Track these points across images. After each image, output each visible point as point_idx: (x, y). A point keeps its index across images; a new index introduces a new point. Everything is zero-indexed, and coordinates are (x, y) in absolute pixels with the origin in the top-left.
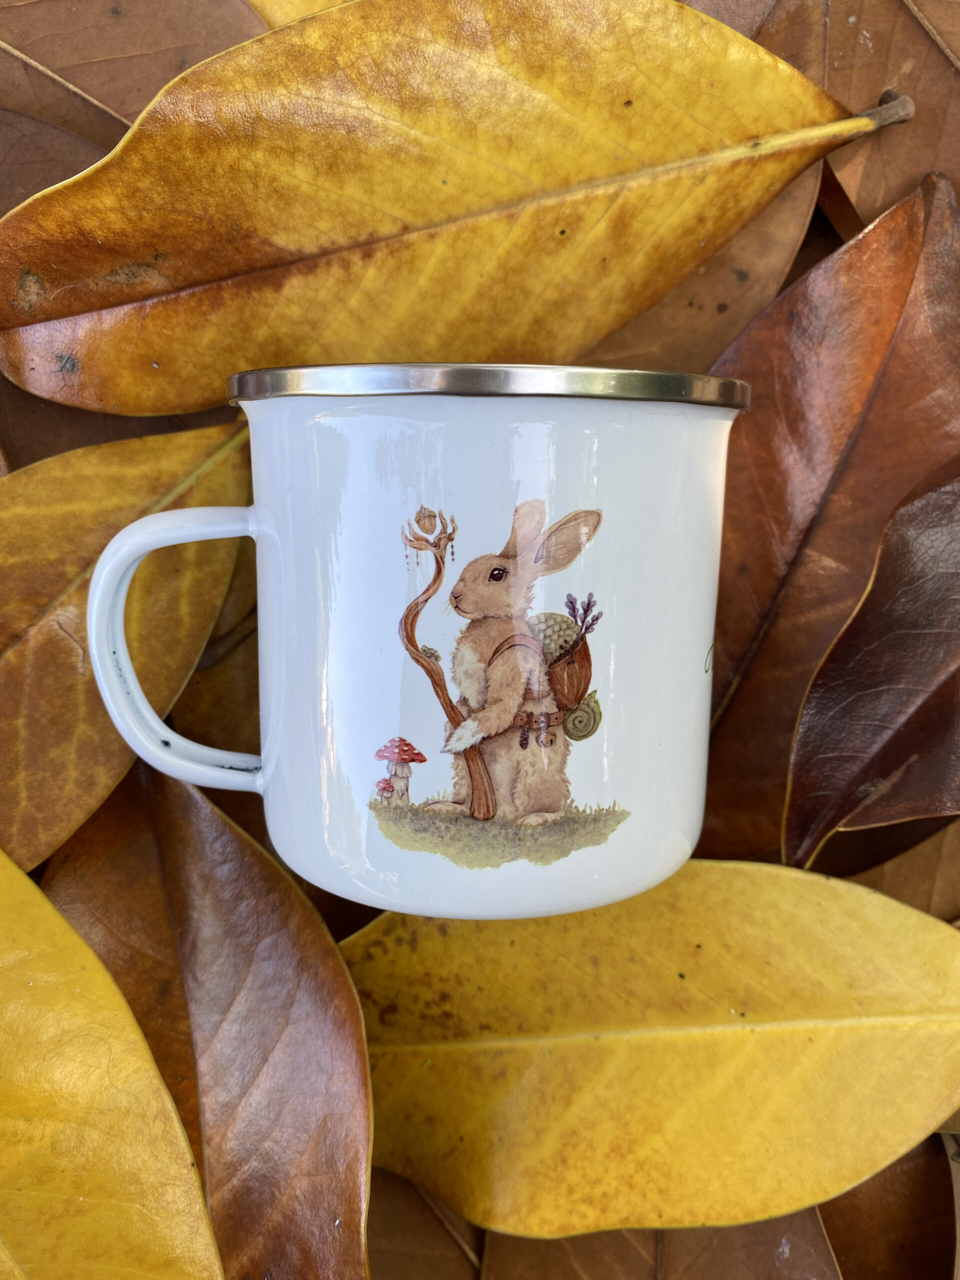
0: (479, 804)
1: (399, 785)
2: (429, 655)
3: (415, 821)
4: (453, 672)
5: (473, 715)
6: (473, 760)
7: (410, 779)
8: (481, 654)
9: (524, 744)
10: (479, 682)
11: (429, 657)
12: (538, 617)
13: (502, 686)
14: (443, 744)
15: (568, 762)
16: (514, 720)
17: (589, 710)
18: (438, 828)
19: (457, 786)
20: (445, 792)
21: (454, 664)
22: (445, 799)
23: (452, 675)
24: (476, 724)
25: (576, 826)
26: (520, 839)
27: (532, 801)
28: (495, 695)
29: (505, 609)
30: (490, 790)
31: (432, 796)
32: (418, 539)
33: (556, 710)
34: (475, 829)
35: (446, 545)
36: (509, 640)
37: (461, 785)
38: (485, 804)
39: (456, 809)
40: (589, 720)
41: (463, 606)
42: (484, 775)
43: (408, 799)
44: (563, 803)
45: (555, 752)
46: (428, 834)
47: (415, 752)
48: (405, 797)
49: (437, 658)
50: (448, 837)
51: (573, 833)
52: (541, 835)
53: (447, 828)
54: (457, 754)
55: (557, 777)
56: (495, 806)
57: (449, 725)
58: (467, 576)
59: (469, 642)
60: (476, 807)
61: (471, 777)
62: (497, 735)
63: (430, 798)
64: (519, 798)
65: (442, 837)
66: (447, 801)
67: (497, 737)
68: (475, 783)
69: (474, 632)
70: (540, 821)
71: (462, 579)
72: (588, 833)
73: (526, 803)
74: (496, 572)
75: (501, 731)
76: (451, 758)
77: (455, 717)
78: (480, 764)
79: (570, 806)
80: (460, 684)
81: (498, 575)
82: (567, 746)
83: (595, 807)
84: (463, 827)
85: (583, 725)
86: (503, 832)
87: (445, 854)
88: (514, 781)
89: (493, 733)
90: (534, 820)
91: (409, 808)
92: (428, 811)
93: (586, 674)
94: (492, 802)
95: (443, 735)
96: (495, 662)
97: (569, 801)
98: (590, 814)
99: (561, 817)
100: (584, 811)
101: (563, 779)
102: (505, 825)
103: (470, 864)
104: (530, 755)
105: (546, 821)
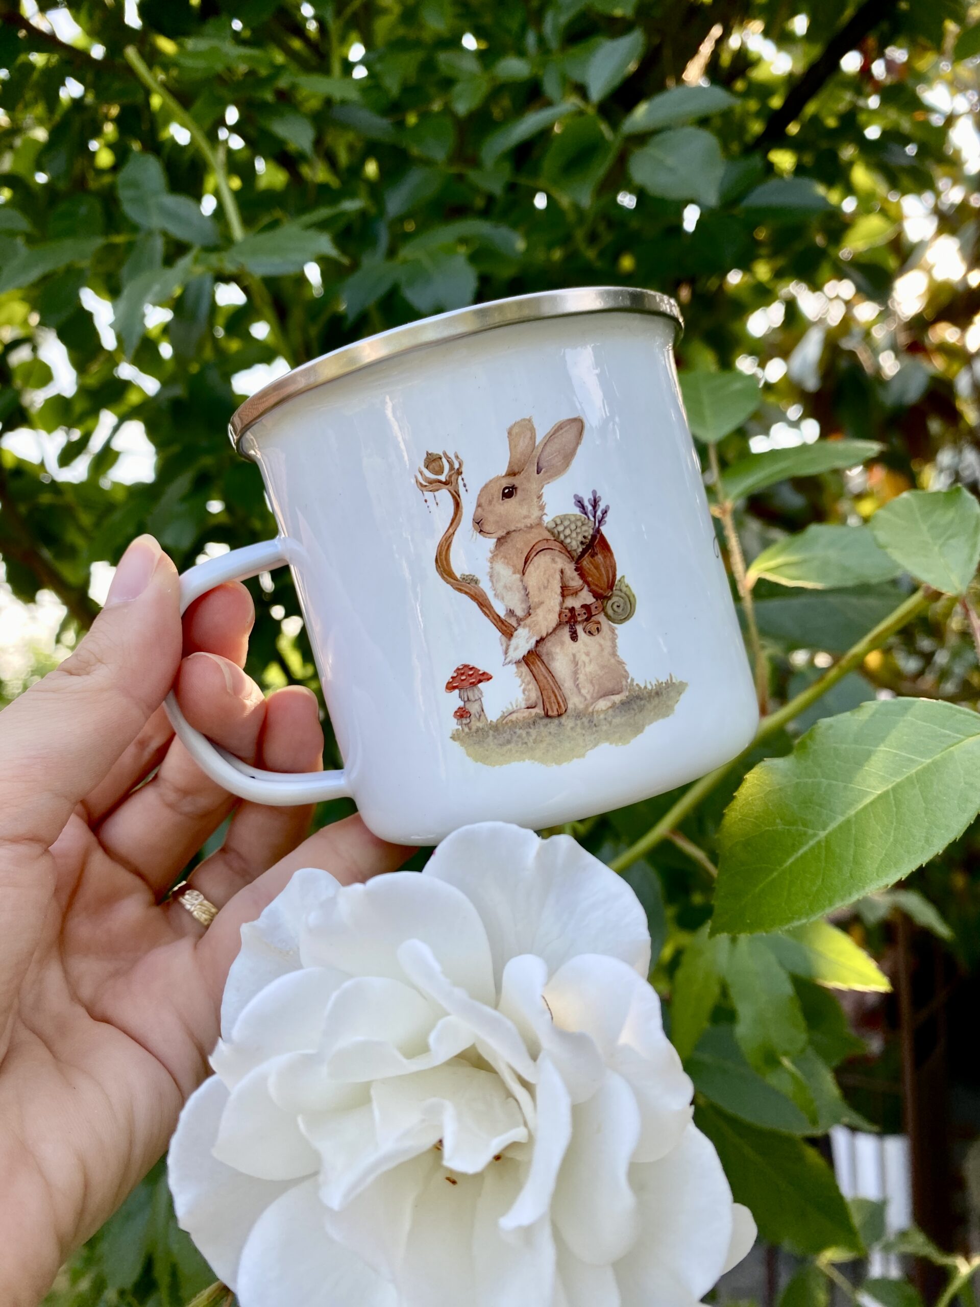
0: (550, 703)
1: (473, 708)
2: (468, 581)
3: (498, 737)
4: (494, 590)
5: (522, 623)
6: (533, 663)
7: (482, 699)
8: (514, 566)
9: (574, 637)
10: (519, 592)
11: (469, 583)
12: (554, 521)
13: (539, 589)
14: (503, 658)
15: (618, 645)
16: (559, 617)
17: (623, 595)
18: (520, 736)
19: (526, 692)
20: (517, 701)
21: (492, 582)
22: (519, 707)
23: (494, 592)
24: (527, 630)
25: (642, 702)
26: (595, 725)
27: (597, 687)
28: (536, 600)
29: (523, 521)
30: (556, 688)
31: (506, 708)
32: (431, 482)
33: (594, 600)
34: (553, 725)
35: (457, 480)
36: (535, 547)
37: (529, 690)
38: (555, 701)
39: (530, 713)
40: (625, 603)
41: (486, 528)
42: (547, 675)
43: (486, 719)
44: (624, 683)
45: (604, 638)
46: (513, 745)
47: (481, 672)
48: (482, 718)
49: (476, 582)
50: (531, 741)
51: (641, 709)
52: (614, 717)
53: (528, 733)
54: (518, 663)
55: (613, 661)
56: (565, 701)
57: (504, 639)
58: (483, 501)
59: (501, 558)
60: (548, 706)
61: (536, 680)
62: (548, 635)
63: (505, 710)
64: (584, 687)
65: (526, 743)
66: (521, 709)
67: (549, 637)
68: (542, 685)
69: (502, 548)
70: (609, 704)
71: (479, 505)
72: (655, 707)
73: (591, 691)
74: (507, 491)
75: (550, 631)
76: (513, 668)
77: (507, 630)
78: (540, 666)
79: (632, 684)
80: (503, 599)
81: (509, 493)
82: (613, 631)
83: (654, 683)
84: (542, 728)
85: (621, 608)
86: (579, 722)
87: (532, 758)
88: (576, 673)
89: (544, 635)
90: (603, 704)
91: (489, 726)
92: (507, 723)
93: (610, 562)
94: (561, 697)
95: (500, 650)
96: (528, 571)
97: (629, 681)
98: (652, 689)
99: (627, 697)
100: (645, 687)
101: (618, 661)
102: (578, 716)
103: (558, 761)
104: (582, 646)
105: (614, 704)
